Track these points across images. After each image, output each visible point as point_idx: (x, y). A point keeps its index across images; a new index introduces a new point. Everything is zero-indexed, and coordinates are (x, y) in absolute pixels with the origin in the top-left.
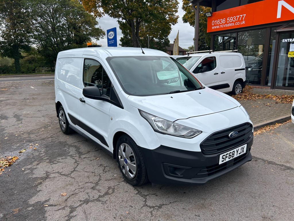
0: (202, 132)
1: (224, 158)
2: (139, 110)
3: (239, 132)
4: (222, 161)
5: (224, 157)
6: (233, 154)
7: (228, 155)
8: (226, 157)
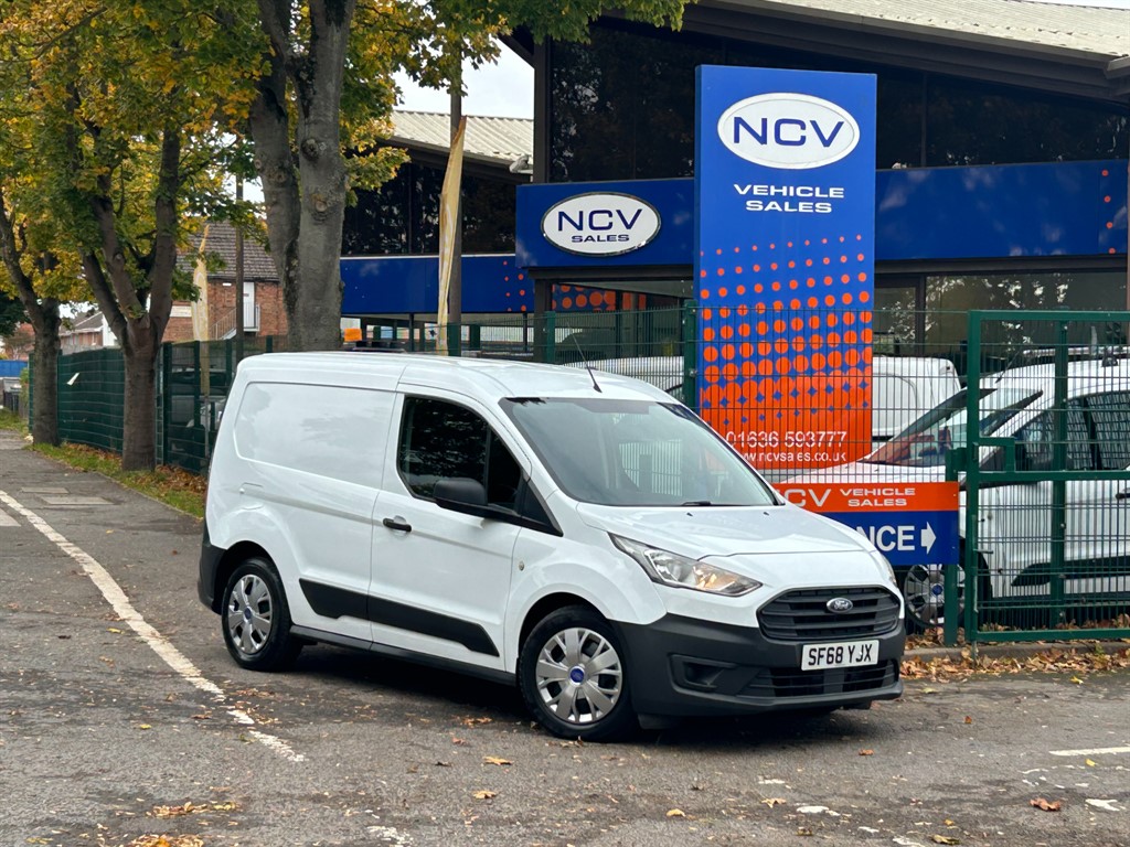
0: (761, 585)
1: (814, 657)
2: (610, 534)
3: (857, 604)
4: (810, 664)
5: (815, 654)
6: (838, 655)
7: (824, 653)
8: (821, 656)
